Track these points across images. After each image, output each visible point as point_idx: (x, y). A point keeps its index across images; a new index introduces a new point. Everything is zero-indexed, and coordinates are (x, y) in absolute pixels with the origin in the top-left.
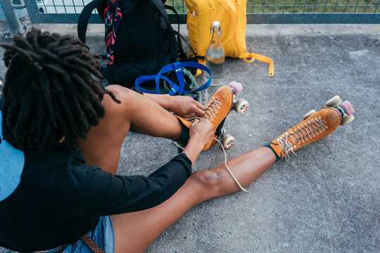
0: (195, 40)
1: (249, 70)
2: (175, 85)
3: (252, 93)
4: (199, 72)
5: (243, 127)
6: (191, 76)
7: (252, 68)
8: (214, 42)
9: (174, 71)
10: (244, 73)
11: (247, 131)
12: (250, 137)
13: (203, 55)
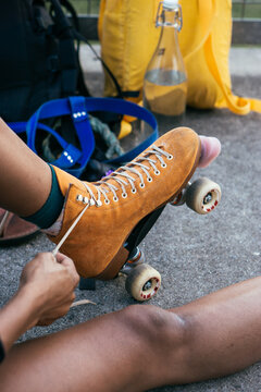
0: (118, 55)
1: (240, 132)
2: (70, 147)
3: (250, 173)
4: (126, 128)
5: (237, 237)
6: (108, 134)
7: (245, 130)
8: (164, 50)
9: (71, 115)
10: (229, 137)
11: (247, 245)
12: (255, 258)
13: (134, 89)
